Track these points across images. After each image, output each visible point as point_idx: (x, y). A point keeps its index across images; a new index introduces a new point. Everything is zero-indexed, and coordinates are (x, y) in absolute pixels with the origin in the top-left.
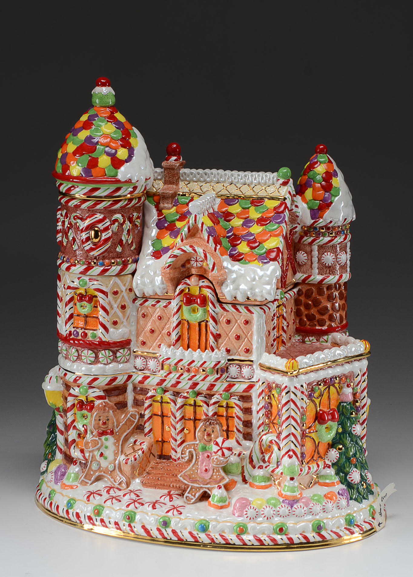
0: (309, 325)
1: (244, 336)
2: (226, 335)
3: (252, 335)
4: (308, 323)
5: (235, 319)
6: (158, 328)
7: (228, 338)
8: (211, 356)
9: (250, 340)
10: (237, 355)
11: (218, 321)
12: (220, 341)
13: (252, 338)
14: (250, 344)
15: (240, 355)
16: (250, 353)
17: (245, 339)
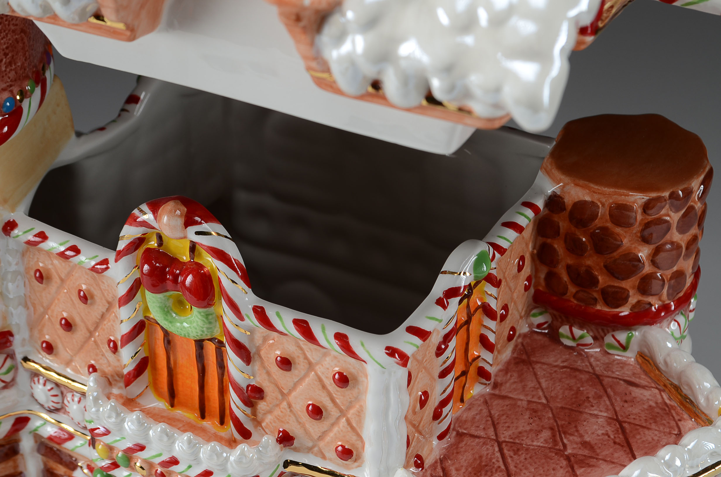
0: (575, 296)
1: (334, 413)
2: (280, 397)
3: (360, 414)
4: (572, 289)
5: (306, 358)
6: (83, 321)
7: (284, 404)
8: (227, 459)
9: (354, 425)
10: (316, 455)
11: (253, 351)
12: (262, 406)
13: (360, 421)
14: (354, 438)
15: (324, 457)
16: (355, 461)
17: (338, 419)
